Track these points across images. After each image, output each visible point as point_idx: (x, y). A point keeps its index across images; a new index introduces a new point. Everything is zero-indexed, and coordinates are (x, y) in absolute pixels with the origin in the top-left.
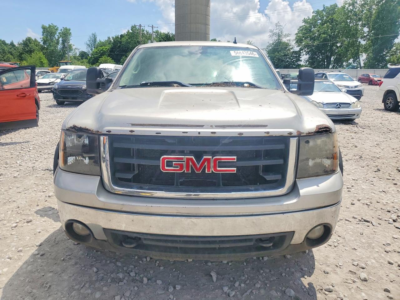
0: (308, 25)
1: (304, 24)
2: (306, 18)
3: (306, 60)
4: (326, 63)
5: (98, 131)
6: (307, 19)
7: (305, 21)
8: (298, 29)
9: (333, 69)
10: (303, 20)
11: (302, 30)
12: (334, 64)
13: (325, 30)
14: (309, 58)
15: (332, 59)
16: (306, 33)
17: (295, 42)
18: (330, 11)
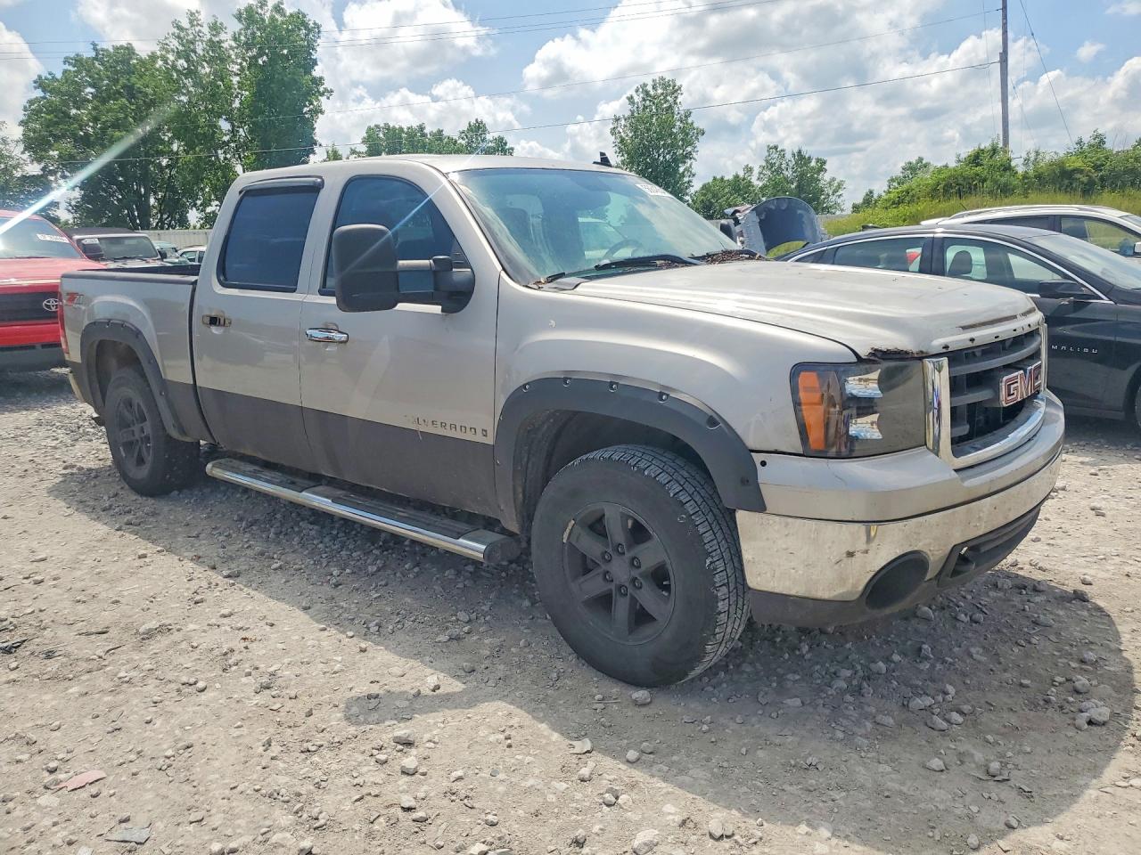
0: (55, 99)
1: (39, 93)
2: (44, 74)
3: (73, 203)
4: (136, 213)
5: (922, 352)
6: (46, 79)
7: (40, 83)
8: (25, 107)
9: (162, 228)
10: (35, 82)
11: (37, 112)
12: (162, 216)
13: (118, 119)
14: (83, 198)
15: (152, 201)
16: (57, 123)
17: (21, 147)
18: (117, 62)
